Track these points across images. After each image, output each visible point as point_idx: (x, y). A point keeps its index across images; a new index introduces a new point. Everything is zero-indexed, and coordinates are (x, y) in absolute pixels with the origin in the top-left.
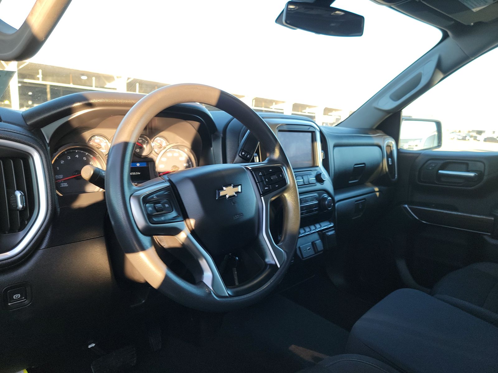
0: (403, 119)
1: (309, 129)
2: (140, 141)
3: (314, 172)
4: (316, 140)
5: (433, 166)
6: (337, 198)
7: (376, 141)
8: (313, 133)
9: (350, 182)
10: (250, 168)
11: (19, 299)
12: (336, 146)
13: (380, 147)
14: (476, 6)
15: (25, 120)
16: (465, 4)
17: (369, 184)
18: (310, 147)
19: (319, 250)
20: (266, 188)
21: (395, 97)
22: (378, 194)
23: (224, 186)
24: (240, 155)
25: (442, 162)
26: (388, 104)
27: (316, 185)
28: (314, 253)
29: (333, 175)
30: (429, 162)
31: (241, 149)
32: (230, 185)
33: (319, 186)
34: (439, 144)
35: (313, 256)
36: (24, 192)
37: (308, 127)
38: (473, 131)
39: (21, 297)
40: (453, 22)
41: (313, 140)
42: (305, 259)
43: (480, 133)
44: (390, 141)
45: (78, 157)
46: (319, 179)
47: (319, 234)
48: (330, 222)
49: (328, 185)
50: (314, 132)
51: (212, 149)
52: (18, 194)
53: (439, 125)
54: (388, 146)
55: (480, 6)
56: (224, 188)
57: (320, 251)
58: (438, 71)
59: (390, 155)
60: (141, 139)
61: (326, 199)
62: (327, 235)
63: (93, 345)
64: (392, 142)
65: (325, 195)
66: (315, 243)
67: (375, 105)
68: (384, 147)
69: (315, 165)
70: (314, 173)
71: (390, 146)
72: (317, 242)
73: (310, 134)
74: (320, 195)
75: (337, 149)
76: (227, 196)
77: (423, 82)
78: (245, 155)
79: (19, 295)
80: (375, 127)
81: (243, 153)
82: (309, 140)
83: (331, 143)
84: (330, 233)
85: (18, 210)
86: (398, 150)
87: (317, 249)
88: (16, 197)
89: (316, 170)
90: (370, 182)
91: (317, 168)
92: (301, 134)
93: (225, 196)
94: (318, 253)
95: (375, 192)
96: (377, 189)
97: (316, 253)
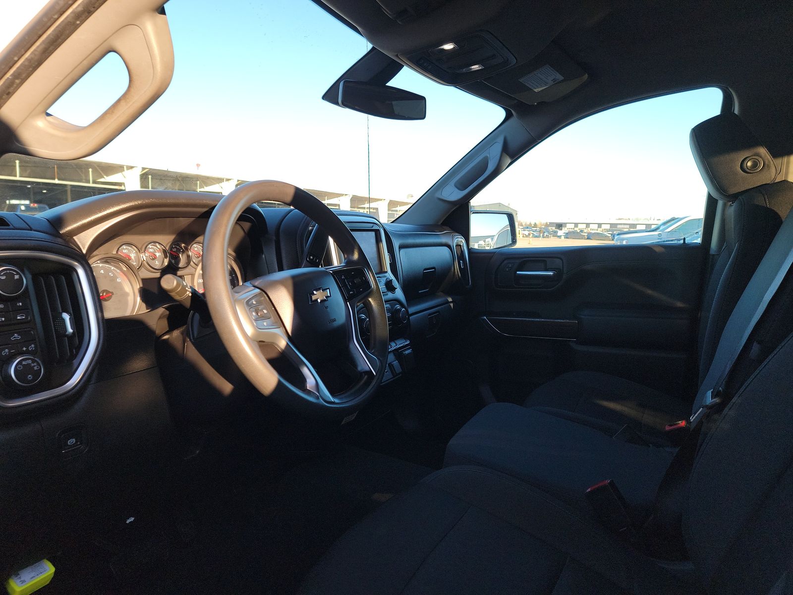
0: (471, 211)
1: (372, 227)
2: (175, 250)
3: (383, 278)
4: (381, 241)
5: (510, 266)
6: (411, 310)
7: (444, 240)
8: (377, 232)
9: (420, 292)
10: (331, 272)
11: (74, 445)
12: (401, 247)
13: (449, 246)
14: (538, 87)
15: (54, 227)
16: (526, 84)
17: (441, 293)
18: (375, 249)
19: (398, 372)
20: (351, 293)
21: (462, 186)
22: (452, 305)
23: (314, 290)
24: (308, 259)
25: (518, 261)
26: (453, 194)
27: (387, 294)
28: (392, 376)
29: (402, 283)
30: (505, 262)
31: (308, 253)
32: (319, 289)
33: (390, 295)
34: (514, 241)
35: (392, 380)
36: (71, 314)
37: (372, 225)
38: (551, 224)
39: (76, 442)
40: (516, 101)
41: (378, 240)
42: (383, 384)
43: (560, 226)
44: (460, 239)
45: (103, 272)
46: (390, 287)
47: (395, 355)
48: (406, 339)
49: (399, 294)
50: (378, 230)
51: (264, 256)
52: (66, 317)
53: (511, 217)
54: (458, 245)
55: (542, 87)
56: (315, 292)
57: (399, 374)
58: (505, 155)
59: (461, 256)
60: (175, 247)
61: (400, 310)
62: (404, 354)
63: (132, 519)
64: (461, 240)
65: (398, 307)
66: (392, 365)
67: (438, 195)
68: (453, 246)
69: (383, 270)
70: (383, 281)
71: (460, 245)
72: (394, 362)
73: (373, 233)
74: (393, 306)
75: (402, 251)
76: (319, 301)
77: (491, 168)
78: (313, 259)
79: (74, 439)
80: (440, 223)
81: (311, 257)
82: (373, 241)
83: (396, 244)
84: (407, 352)
85: (67, 336)
86: (469, 250)
87: (395, 372)
88: (63, 320)
89: (385, 277)
90: (442, 292)
91: (386, 274)
92: (364, 233)
93: (316, 300)
94: (396, 376)
95: (448, 302)
96: (450, 300)
97: (394, 377)
